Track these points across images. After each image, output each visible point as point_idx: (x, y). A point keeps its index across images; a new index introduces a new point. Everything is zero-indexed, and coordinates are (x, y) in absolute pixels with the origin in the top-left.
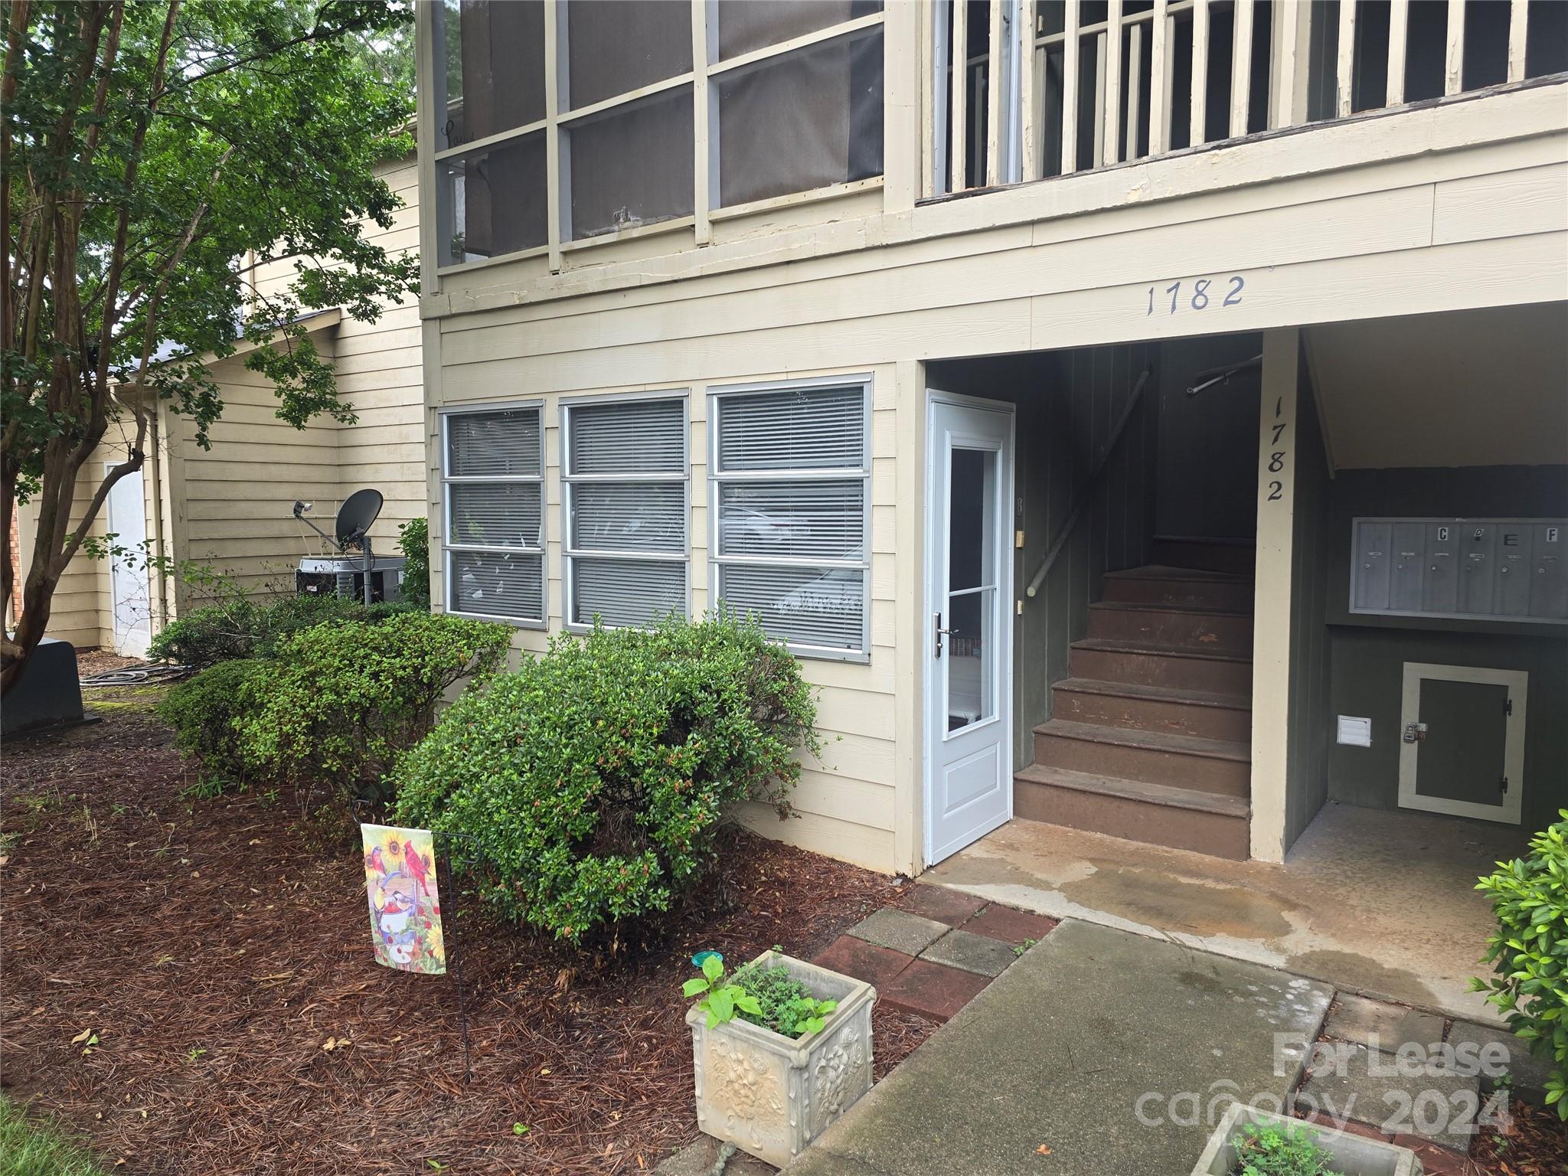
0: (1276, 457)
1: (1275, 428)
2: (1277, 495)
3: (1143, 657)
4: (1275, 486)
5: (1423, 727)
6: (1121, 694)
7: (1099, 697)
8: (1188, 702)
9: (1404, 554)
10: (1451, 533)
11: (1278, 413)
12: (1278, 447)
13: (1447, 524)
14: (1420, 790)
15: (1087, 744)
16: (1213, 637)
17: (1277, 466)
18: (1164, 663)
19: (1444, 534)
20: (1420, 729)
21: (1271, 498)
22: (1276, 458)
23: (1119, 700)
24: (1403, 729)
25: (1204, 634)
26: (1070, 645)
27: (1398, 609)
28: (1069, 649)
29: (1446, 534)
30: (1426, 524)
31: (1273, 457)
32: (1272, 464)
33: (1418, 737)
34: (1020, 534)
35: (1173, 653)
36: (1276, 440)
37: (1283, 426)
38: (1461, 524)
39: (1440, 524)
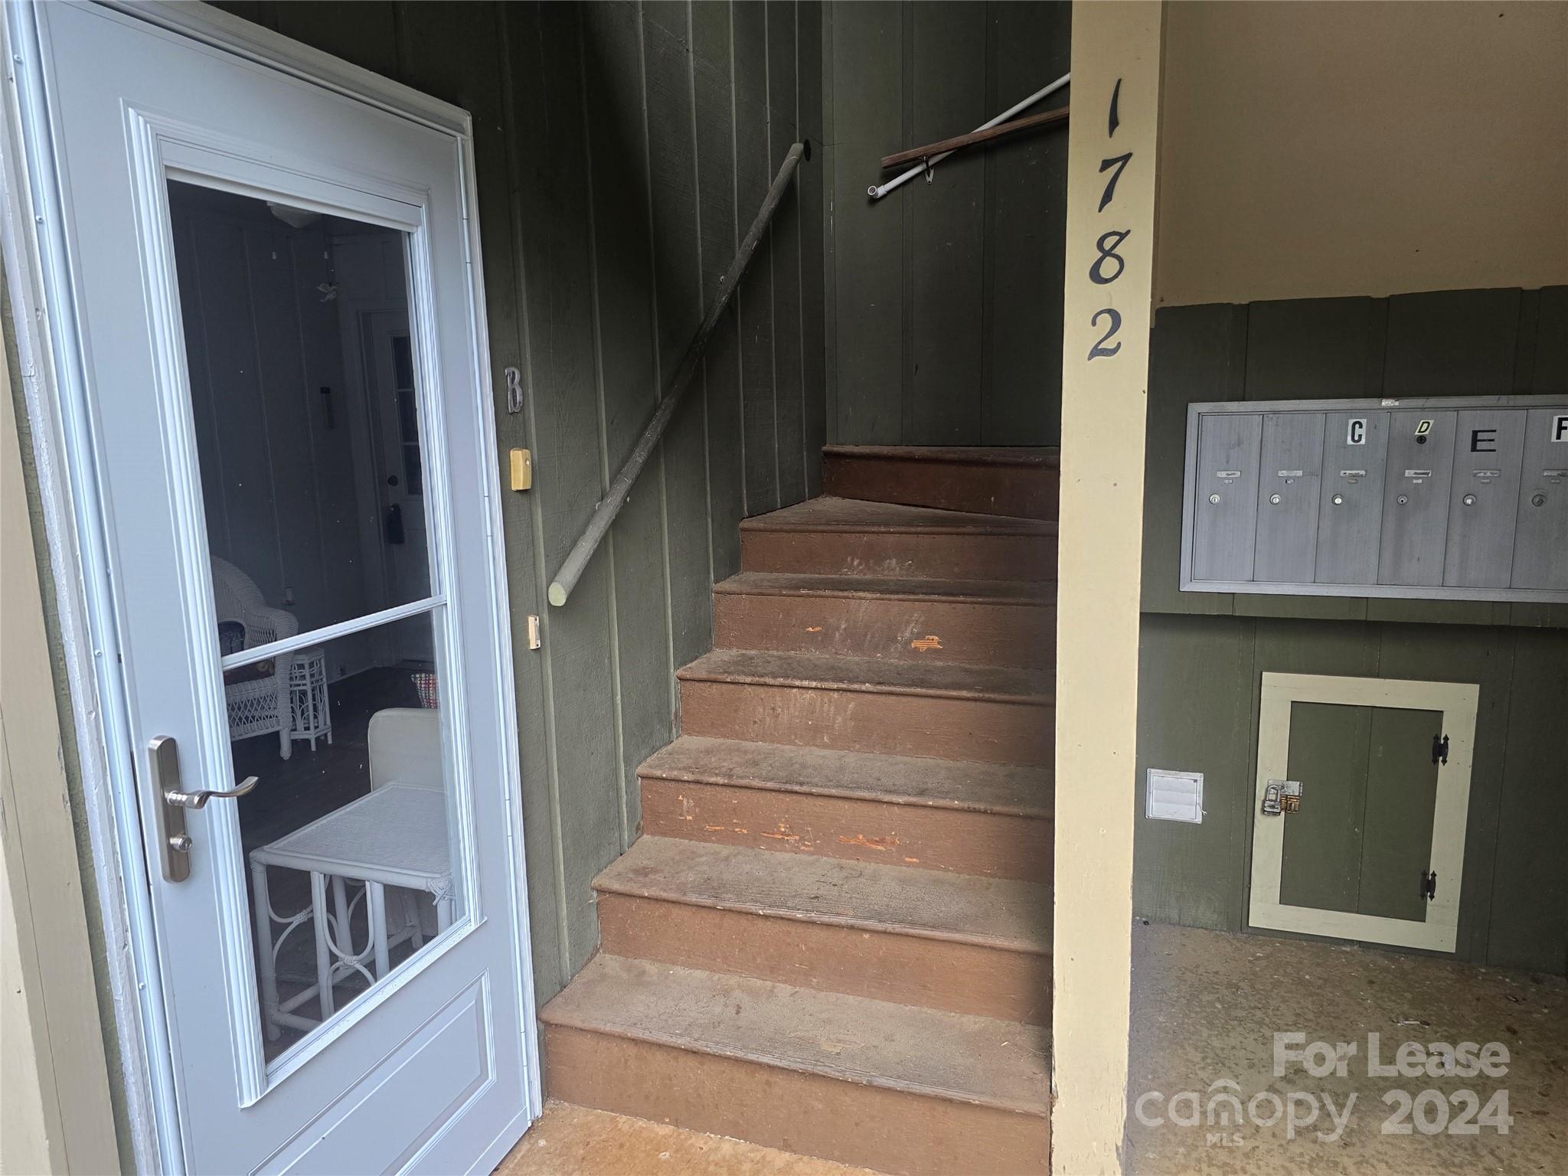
0: (1108, 244)
1: (1106, 164)
2: (1109, 344)
3: (811, 694)
4: (1106, 321)
5: (1294, 788)
6: (770, 785)
7: (729, 791)
8: (901, 800)
9: (1283, 473)
10: (1373, 428)
11: (1114, 123)
12: (1113, 218)
13: (1363, 412)
14: (1287, 897)
15: (704, 913)
16: (934, 641)
17: (1109, 267)
18: (852, 704)
19: (1358, 431)
20: (1289, 792)
21: (1096, 352)
22: (1108, 246)
23: (769, 795)
24: (1260, 794)
25: (920, 636)
26: (674, 673)
27: (1270, 580)
28: (673, 680)
29: (1363, 431)
30: (1326, 412)
31: (1100, 244)
32: (1098, 264)
33: (1286, 805)
34: (519, 460)
35: (868, 686)
36: (1107, 197)
37: (1126, 158)
38: (1390, 410)
39: (1351, 412)
